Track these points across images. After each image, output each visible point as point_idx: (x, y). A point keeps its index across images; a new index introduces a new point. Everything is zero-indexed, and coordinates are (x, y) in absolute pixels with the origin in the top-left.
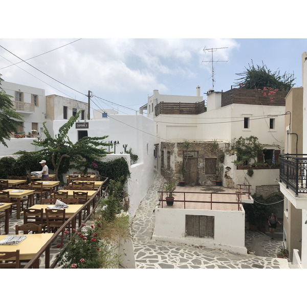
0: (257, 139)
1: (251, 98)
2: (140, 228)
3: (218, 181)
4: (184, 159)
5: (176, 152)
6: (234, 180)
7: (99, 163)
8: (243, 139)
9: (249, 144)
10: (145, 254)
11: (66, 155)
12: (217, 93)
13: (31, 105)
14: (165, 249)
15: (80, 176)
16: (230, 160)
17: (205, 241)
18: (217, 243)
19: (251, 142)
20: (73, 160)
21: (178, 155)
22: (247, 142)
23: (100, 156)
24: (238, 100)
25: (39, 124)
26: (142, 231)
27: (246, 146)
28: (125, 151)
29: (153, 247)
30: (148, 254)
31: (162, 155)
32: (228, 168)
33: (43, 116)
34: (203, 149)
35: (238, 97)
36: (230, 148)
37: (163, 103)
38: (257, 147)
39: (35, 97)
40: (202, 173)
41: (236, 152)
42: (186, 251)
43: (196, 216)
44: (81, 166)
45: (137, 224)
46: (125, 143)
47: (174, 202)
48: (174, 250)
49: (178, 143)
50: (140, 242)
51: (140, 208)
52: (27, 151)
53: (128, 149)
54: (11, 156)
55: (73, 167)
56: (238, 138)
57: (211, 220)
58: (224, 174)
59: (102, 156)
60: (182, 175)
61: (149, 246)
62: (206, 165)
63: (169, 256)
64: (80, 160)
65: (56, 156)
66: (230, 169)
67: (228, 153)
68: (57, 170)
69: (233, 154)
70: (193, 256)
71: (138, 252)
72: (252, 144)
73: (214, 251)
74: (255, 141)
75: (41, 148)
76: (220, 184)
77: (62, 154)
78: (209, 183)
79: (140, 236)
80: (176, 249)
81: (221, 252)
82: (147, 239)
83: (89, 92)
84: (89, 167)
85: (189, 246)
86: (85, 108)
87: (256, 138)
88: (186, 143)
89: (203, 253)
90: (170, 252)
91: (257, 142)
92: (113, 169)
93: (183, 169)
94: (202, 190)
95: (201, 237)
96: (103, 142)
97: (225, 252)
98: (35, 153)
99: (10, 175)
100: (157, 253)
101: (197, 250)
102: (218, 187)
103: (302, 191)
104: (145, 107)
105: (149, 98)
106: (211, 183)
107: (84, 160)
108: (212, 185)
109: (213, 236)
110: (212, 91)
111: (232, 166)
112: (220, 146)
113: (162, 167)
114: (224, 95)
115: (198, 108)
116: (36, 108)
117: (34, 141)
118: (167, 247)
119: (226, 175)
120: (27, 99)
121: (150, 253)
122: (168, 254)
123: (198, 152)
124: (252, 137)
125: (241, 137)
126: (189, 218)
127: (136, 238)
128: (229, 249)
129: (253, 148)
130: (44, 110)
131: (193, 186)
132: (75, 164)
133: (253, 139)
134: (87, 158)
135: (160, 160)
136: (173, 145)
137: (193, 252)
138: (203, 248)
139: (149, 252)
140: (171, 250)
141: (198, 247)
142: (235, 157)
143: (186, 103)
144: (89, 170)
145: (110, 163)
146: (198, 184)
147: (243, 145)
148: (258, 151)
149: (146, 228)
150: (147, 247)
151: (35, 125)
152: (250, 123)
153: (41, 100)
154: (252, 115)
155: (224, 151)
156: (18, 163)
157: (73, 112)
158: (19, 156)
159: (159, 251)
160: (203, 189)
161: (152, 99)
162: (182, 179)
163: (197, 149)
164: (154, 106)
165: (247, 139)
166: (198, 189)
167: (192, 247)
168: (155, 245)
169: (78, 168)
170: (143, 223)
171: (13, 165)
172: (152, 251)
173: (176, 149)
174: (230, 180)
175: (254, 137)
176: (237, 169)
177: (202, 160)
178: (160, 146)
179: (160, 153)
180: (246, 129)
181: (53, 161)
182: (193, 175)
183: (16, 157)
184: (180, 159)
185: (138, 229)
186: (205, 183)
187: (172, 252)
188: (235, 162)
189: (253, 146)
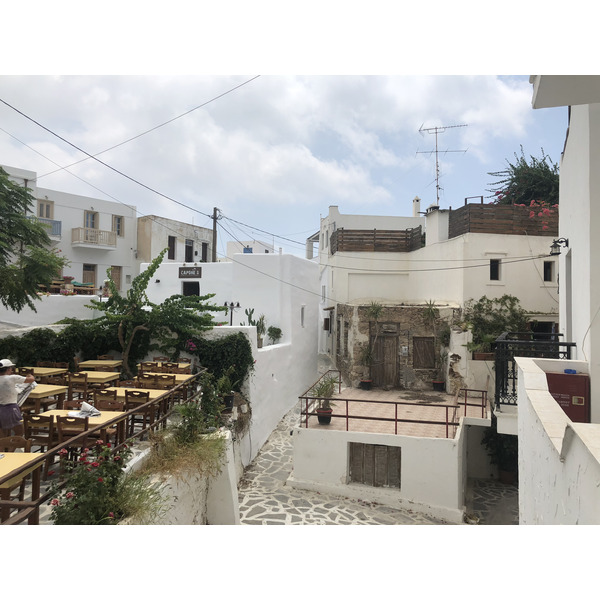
0: (518, 301)
1: (505, 221)
2: (271, 465)
3: (437, 381)
4: (372, 337)
5: (356, 324)
6: (466, 381)
7: (200, 343)
8: (488, 301)
9: (501, 310)
10: (265, 510)
11: (142, 327)
12: (444, 211)
13: (110, 234)
14: (306, 503)
15: (160, 365)
16: (460, 342)
17: (384, 494)
18: (406, 499)
19: (504, 308)
20: (156, 336)
21: (360, 330)
22: (496, 307)
23: (201, 329)
24: (478, 226)
25: (123, 269)
26: (273, 469)
27: (495, 315)
28: (250, 321)
29: (284, 499)
30: (269, 511)
31: (339, 329)
32: (456, 357)
33: (132, 253)
34: (408, 319)
35: (478, 220)
36: (462, 318)
37: (343, 231)
38: (517, 317)
39: (118, 221)
40: (407, 366)
41: (470, 326)
42: (344, 511)
43: (367, 445)
44: (169, 346)
45: (267, 456)
46: (249, 307)
47: (332, 418)
48: (321, 506)
49: (360, 308)
50: (263, 489)
51: (279, 428)
52: (78, 318)
53: (256, 317)
54: (50, 327)
55: (155, 347)
56: (477, 299)
57: (394, 453)
58: (449, 367)
59: (205, 330)
60: (367, 369)
61: (277, 497)
62: (414, 351)
63: (308, 516)
64: (167, 336)
65: (124, 329)
66: (460, 358)
67: (456, 326)
68: (127, 353)
69: (465, 331)
70: (353, 519)
71: (254, 506)
72: (506, 311)
73: (398, 513)
74: (513, 305)
75: (102, 314)
76: (440, 387)
77: (135, 324)
78: (420, 384)
79: (266, 479)
80: (326, 506)
81: (410, 516)
82: (277, 484)
83: (215, 209)
84: (183, 350)
85: (353, 501)
86: (208, 238)
87: (515, 299)
88: (374, 306)
89: (375, 516)
90: (311, 510)
91: (516, 307)
92: (223, 353)
93: (369, 356)
94: (402, 398)
95: (376, 485)
96: (210, 305)
97: (419, 517)
98: (91, 322)
99: (44, 359)
100: (288, 511)
101: (365, 511)
102: (436, 394)
103: (506, 401)
104: (316, 238)
105: (323, 220)
106: (424, 385)
107: (175, 336)
108: (425, 390)
109: (398, 485)
110: (435, 208)
111: (463, 352)
112: (442, 314)
113: (338, 351)
114: (453, 215)
115: (411, 241)
116: (119, 240)
117: (92, 301)
118: (309, 500)
119: (451, 371)
120: (105, 224)
121: (274, 510)
122: (308, 512)
123: (398, 324)
124: (506, 297)
125: (484, 298)
126: (355, 449)
127: (258, 482)
128: (427, 511)
129: (509, 318)
130: (134, 244)
131: (387, 390)
132: (158, 342)
133: (508, 302)
134: (179, 332)
135: (335, 337)
136: (351, 309)
137: (357, 512)
138: (378, 506)
139: (272, 507)
140: (315, 506)
141: (368, 505)
142: (468, 336)
143: (386, 231)
144: (183, 355)
145: (218, 341)
146: (398, 387)
147: (489, 312)
148: (519, 324)
149: (281, 464)
150: (273, 499)
151: (116, 270)
152: (503, 269)
153: (129, 226)
154: (505, 254)
155: (449, 323)
156: (60, 339)
157: (186, 247)
158: (63, 327)
159: (293, 507)
160: (404, 396)
161: (327, 223)
162: (366, 375)
163: (396, 320)
164: (329, 237)
165: (497, 301)
166: (394, 397)
167: (357, 504)
168: (288, 495)
169: (163, 350)
170: (279, 455)
171: (51, 342)
172: (280, 506)
173: (356, 319)
174: (458, 380)
175: (510, 298)
176: (473, 359)
177: (406, 340)
178: (335, 311)
179: (335, 326)
180: (494, 282)
181: (120, 336)
182: (390, 368)
183: (58, 329)
184: (364, 338)
185: (267, 465)
186: (413, 384)
187: (316, 510)
188: (468, 346)
189: (508, 314)
